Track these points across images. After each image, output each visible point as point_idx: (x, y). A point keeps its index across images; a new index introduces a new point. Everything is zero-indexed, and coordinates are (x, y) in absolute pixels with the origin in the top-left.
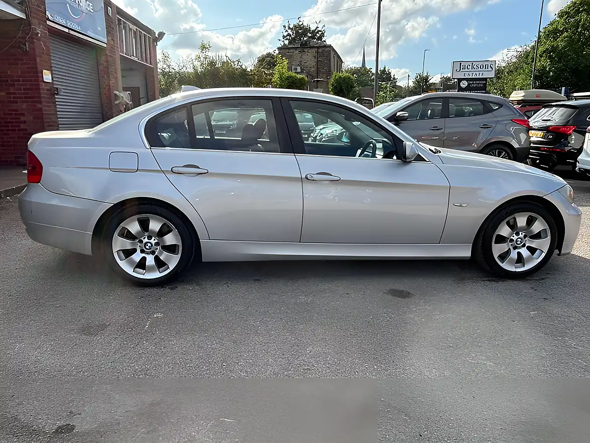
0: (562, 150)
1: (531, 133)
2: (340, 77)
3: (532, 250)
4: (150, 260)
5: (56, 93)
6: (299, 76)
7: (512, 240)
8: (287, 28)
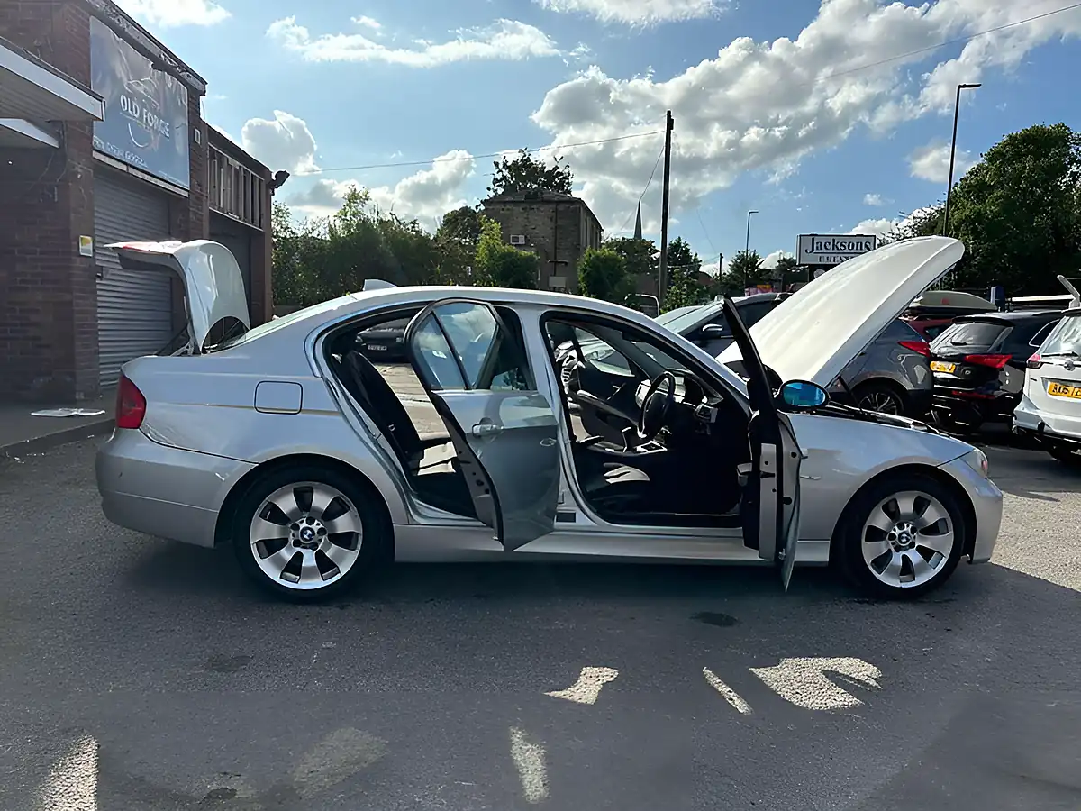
0: (988, 395)
1: (935, 365)
2: (597, 257)
3: (926, 553)
4: (309, 559)
5: (99, 276)
6: (524, 253)
7: (893, 537)
8: (501, 166)
